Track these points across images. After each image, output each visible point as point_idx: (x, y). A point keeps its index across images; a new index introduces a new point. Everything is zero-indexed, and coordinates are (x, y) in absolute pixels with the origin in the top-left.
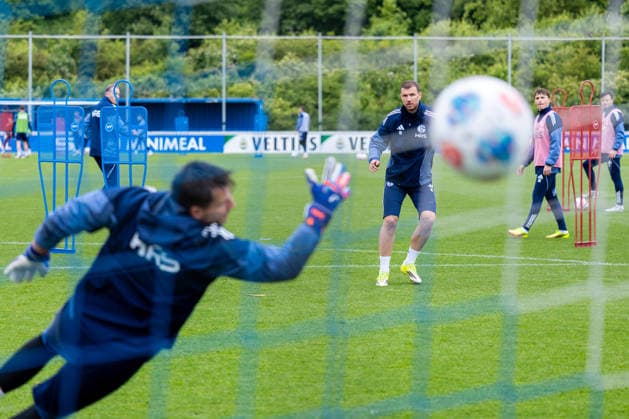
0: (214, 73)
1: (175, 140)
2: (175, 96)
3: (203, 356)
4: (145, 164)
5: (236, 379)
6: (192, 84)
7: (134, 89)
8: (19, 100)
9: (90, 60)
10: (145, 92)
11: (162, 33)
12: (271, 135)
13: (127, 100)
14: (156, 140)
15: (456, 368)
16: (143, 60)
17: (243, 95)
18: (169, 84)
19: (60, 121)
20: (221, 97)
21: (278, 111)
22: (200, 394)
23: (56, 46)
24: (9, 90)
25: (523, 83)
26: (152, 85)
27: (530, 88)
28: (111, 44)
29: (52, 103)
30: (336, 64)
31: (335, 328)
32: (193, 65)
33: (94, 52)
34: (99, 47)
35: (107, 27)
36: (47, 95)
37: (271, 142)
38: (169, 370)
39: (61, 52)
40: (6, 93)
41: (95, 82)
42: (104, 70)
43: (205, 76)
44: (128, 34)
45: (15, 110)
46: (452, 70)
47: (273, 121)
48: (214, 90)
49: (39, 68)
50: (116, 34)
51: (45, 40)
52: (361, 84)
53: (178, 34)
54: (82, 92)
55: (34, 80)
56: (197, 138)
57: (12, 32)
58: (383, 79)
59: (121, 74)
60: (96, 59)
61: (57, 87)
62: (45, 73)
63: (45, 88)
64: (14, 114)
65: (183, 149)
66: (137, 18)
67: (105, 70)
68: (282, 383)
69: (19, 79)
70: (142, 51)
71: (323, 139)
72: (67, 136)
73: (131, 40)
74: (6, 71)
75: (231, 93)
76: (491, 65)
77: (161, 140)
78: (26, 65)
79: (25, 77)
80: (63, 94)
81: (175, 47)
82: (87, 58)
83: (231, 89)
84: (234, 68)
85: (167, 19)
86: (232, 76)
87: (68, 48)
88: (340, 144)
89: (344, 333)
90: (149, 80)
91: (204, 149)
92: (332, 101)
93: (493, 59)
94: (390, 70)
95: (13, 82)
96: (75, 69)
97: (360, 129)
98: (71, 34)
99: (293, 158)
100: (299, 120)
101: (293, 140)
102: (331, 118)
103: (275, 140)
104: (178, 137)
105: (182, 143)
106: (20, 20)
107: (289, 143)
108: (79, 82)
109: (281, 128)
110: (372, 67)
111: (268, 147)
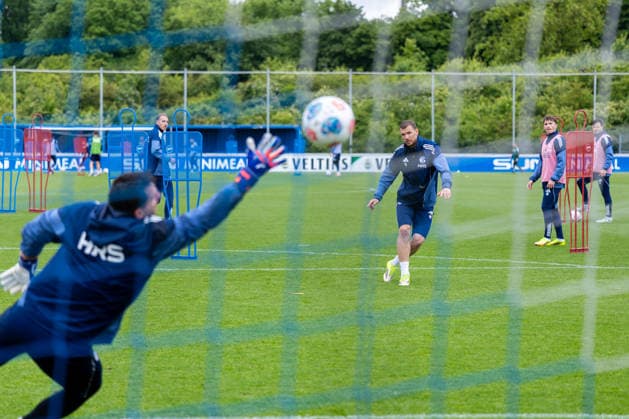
0: (259, 103)
1: (226, 161)
2: (226, 122)
3: (250, 345)
4: (200, 181)
5: (278, 365)
6: (241, 113)
7: (191, 117)
8: (91, 126)
9: (153, 93)
10: (200, 120)
11: (215, 69)
12: (309, 157)
13: (185, 126)
14: (210, 160)
15: (468, 355)
16: (199, 92)
17: (285, 122)
18: (221, 113)
19: (128, 145)
20: (266, 123)
22: (248, 378)
23: (124, 80)
24: (83, 118)
25: (525, 112)
26: (207, 114)
27: (532, 117)
28: (171, 78)
29: (119, 129)
30: (365, 96)
31: (365, 320)
32: (241, 96)
33: (156, 85)
34: (161, 80)
35: (168, 64)
36: (116, 122)
37: (309, 162)
38: (220, 357)
39: (127, 85)
40: (80, 120)
41: (156, 110)
42: (165, 101)
43: (252, 106)
44: (186, 69)
45: (89, 135)
46: (465, 101)
47: (310, 145)
48: (260, 118)
49: (109, 99)
50: (175, 70)
51: (114, 74)
52: (386, 113)
53: (229, 70)
54: (146, 119)
55: (104, 109)
57: (85, 68)
58: (405, 110)
59: (180, 104)
60: (158, 91)
61: (123, 115)
62: (114, 103)
63: (114, 117)
64: (87, 138)
65: (232, 168)
66: (193, 56)
67: (166, 101)
68: (319, 368)
69: (92, 108)
70: (198, 84)
71: (354, 160)
72: (133, 157)
73: (188, 75)
74: (81, 101)
75: (274, 121)
76: (498, 96)
77: (214, 161)
78: (98, 96)
79: (97, 106)
80: (130, 122)
81: (226, 81)
82: (150, 90)
83: (274, 117)
84: (277, 99)
85: (219, 57)
86: (275, 107)
87: (134, 82)
88: (368, 164)
89: (371, 325)
90: (204, 109)
92: (361, 128)
93: (500, 92)
94: (411, 101)
95: (87, 111)
96: (140, 100)
97: (385, 152)
98: (136, 70)
99: (328, 176)
101: (328, 160)
102: (360, 142)
103: (312, 160)
104: (229, 158)
105: (232, 164)
106: (93, 57)
107: (324, 163)
108: (143, 111)
109: (318, 151)
110: (395, 98)
111: (306, 166)
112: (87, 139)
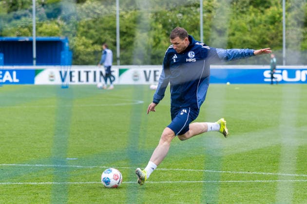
0: (25, 15)
6: (7, 25)
12: (75, 69)
17: (51, 34)
20: (32, 36)
21: (82, 48)
25: (296, 23)
27: (302, 27)
30: (132, 7)
32: (6, 9)
37: (75, 75)
43: (18, 18)
46: (234, 12)
47: (77, 57)
48: (26, 29)
52: (154, 25)
56: (11, 72)
58: (173, 20)
71: (121, 72)
75: (40, 33)
76: (268, 7)
83: (40, 29)
84: (43, 11)
86: (41, 18)
88: (136, 76)
91: (17, 81)
92: (128, 40)
93: (270, 3)
94: (180, 13)
97: (152, 64)
100: (103, 56)
101: (95, 72)
102: (127, 54)
103: (79, 73)
107: (91, 76)
109: (85, 63)
110: (162, 9)
111: (73, 79)
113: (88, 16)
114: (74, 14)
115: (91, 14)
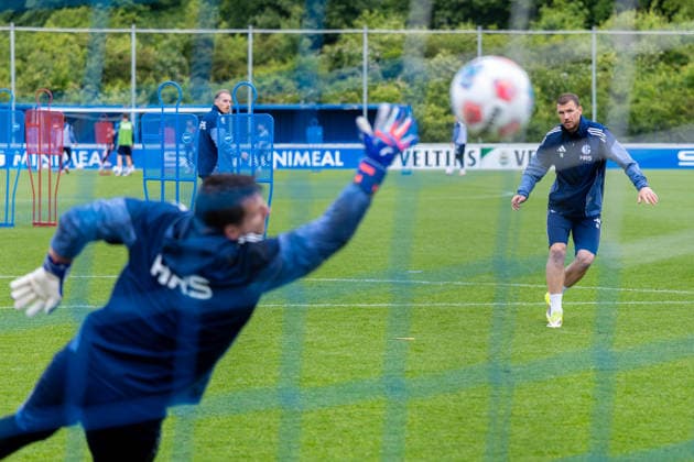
0: (353, 74)
1: (307, 155)
2: (306, 101)
3: (340, 410)
4: (271, 182)
5: (379, 439)
6: (327, 87)
7: (257, 93)
8: (120, 107)
9: (205, 59)
10: (271, 97)
11: (291, 27)
12: (422, 149)
13: (250, 106)
14: (284, 154)
15: (642, 424)
16: (269, 59)
17: (388, 100)
18: (300, 87)
19: (170, 132)
20: (362, 102)
21: (430, 119)
22: (337, 456)
23: (165, 42)
24: (108, 95)
26: (280, 89)
28: (230, 40)
29: (159, 110)
31: (499, 376)
32: (328, 65)
33: (209, 49)
34: (216, 42)
35: (226, 19)
36: (153, 100)
37: (421, 156)
38: (300, 428)
39: (169, 49)
40: (104, 99)
41: (211, 85)
42: (222, 71)
43: (343, 78)
44: (251, 27)
46: (638, 71)
47: (424, 131)
48: (354, 94)
49: (144, 68)
50: (237, 28)
51: (151, 34)
53: (311, 28)
54: (195, 96)
55: (138, 83)
56: (333, 152)
57: (111, 26)
58: (555, 82)
59: (242, 75)
60: (211, 57)
61: (165, 91)
62: (152, 74)
63: (150, 93)
64: (114, 123)
65: (315, 164)
66: (261, 8)
67: (224, 71)
68: (436, 443)
69: (120, 82)
70: (268, 48)
71: (484, 152)
72: (177, 150)
73: (254, 34)
74: (104, 72)
75: (373, 98)
76: (685, 64)
77: (290, 154)
78: (128, 65)
79: (127, 79)
80: (172, 100)
81: (307, 43)
82: (201, 56)
83: (373, 93)
84: (377, 68)
85: (297, 10)
86: (375, 79)
87: (179, 44)
88: (503, 158)
89: (508, 383)
90: (276, 82)
91: (341, 164)
93: (687, 58)
94: (564, 71)
95: (113, 85)
96: (187, 69)
97: (528, 141)
98: (182, 28)
99: (448, 175)
100: (455, 131)
101: (448, 153)
104: (311, 151)
105: (315, 158)
106: (121, 11)
107: (443, 157)
108: (192, 85)
109: (434, 140)
110: (542, 67)
111: (418, 162)
112: (114, 125)
113: (439, 76)
114: (418, 73)
115: (444, 73)
